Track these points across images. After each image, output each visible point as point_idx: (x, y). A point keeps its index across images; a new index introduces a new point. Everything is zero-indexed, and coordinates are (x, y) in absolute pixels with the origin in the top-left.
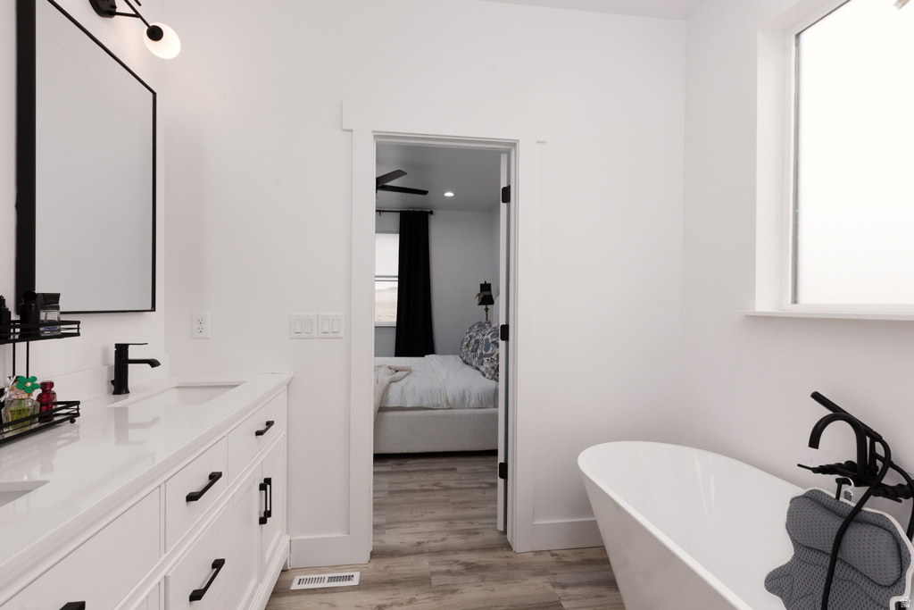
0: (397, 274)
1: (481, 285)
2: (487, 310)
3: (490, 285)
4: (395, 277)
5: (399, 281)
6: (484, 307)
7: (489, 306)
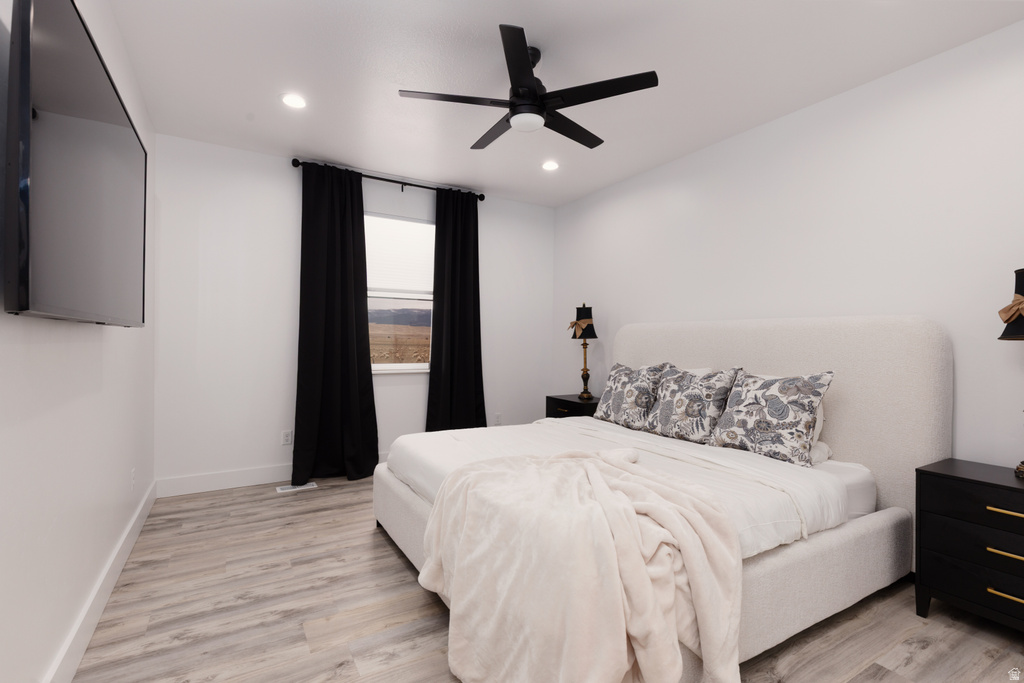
0: (431, 289)
1: (578, 309)
2: (585, 345)
3: (590, 309)
4: (428, 293)
5: (435, 300)
6: (582, 341)
7: (588, 341)
